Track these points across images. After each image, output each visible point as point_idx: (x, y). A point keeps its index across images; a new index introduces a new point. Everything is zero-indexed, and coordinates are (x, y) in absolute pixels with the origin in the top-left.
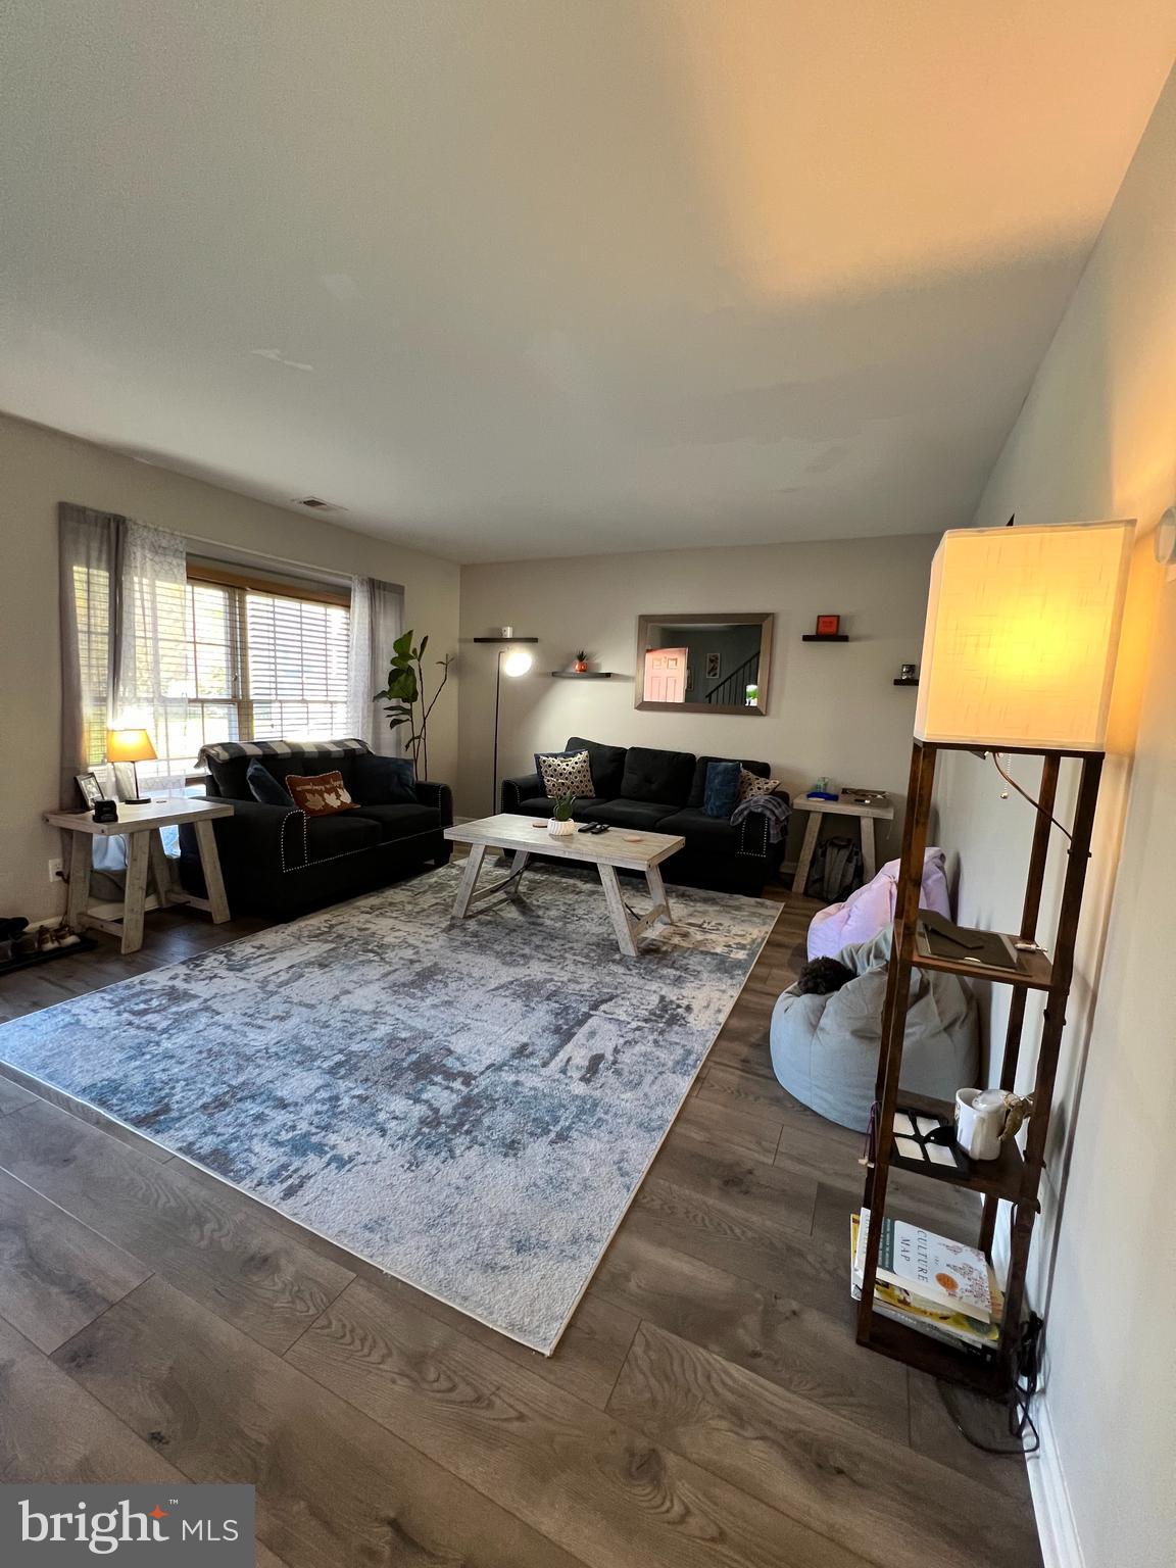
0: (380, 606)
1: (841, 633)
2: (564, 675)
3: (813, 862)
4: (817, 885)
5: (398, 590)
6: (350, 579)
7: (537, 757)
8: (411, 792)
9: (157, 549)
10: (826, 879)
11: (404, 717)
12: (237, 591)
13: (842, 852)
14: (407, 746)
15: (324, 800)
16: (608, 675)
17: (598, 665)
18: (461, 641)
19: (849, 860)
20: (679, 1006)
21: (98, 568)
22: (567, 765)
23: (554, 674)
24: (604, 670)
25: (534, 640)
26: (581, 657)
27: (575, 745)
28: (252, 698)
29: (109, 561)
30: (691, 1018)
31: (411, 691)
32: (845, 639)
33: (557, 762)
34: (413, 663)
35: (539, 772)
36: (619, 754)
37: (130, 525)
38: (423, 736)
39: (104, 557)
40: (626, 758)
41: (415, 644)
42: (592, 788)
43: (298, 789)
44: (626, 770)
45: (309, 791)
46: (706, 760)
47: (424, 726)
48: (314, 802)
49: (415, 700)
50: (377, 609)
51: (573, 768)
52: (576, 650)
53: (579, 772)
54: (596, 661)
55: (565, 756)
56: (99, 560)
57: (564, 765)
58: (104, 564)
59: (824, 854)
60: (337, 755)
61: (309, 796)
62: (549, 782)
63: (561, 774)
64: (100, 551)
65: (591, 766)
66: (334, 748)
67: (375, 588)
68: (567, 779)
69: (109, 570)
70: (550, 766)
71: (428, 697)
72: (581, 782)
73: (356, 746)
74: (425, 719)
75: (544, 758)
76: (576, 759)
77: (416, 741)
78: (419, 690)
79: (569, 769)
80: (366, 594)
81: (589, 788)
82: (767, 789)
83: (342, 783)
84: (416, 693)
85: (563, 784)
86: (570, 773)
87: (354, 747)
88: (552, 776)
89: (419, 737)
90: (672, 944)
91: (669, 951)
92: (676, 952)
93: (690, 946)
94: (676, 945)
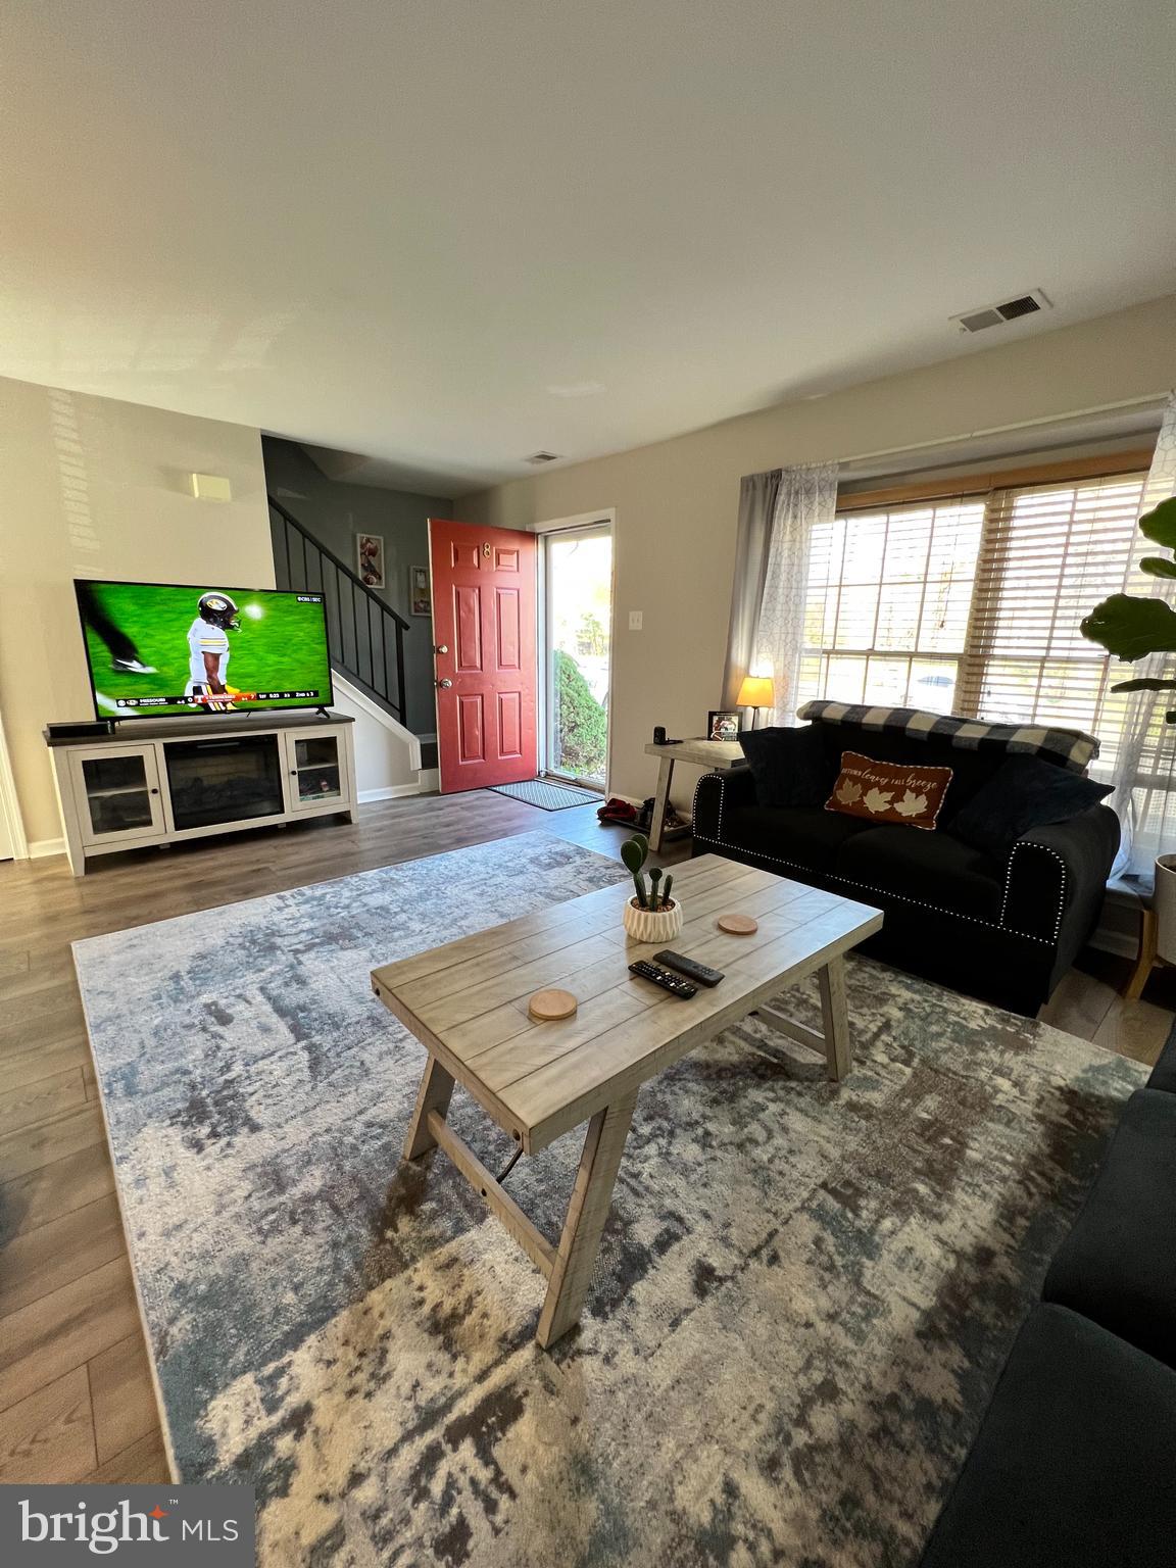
15: (864, 795)
20: (214, 1134)
30: (176, 1134)
45: (855, 779)
48: (846, 794)
90: (414, 1259)
91: (389, 1234)
92: (377, 1246)
93: (375, 1297)
94: (405, 1266)
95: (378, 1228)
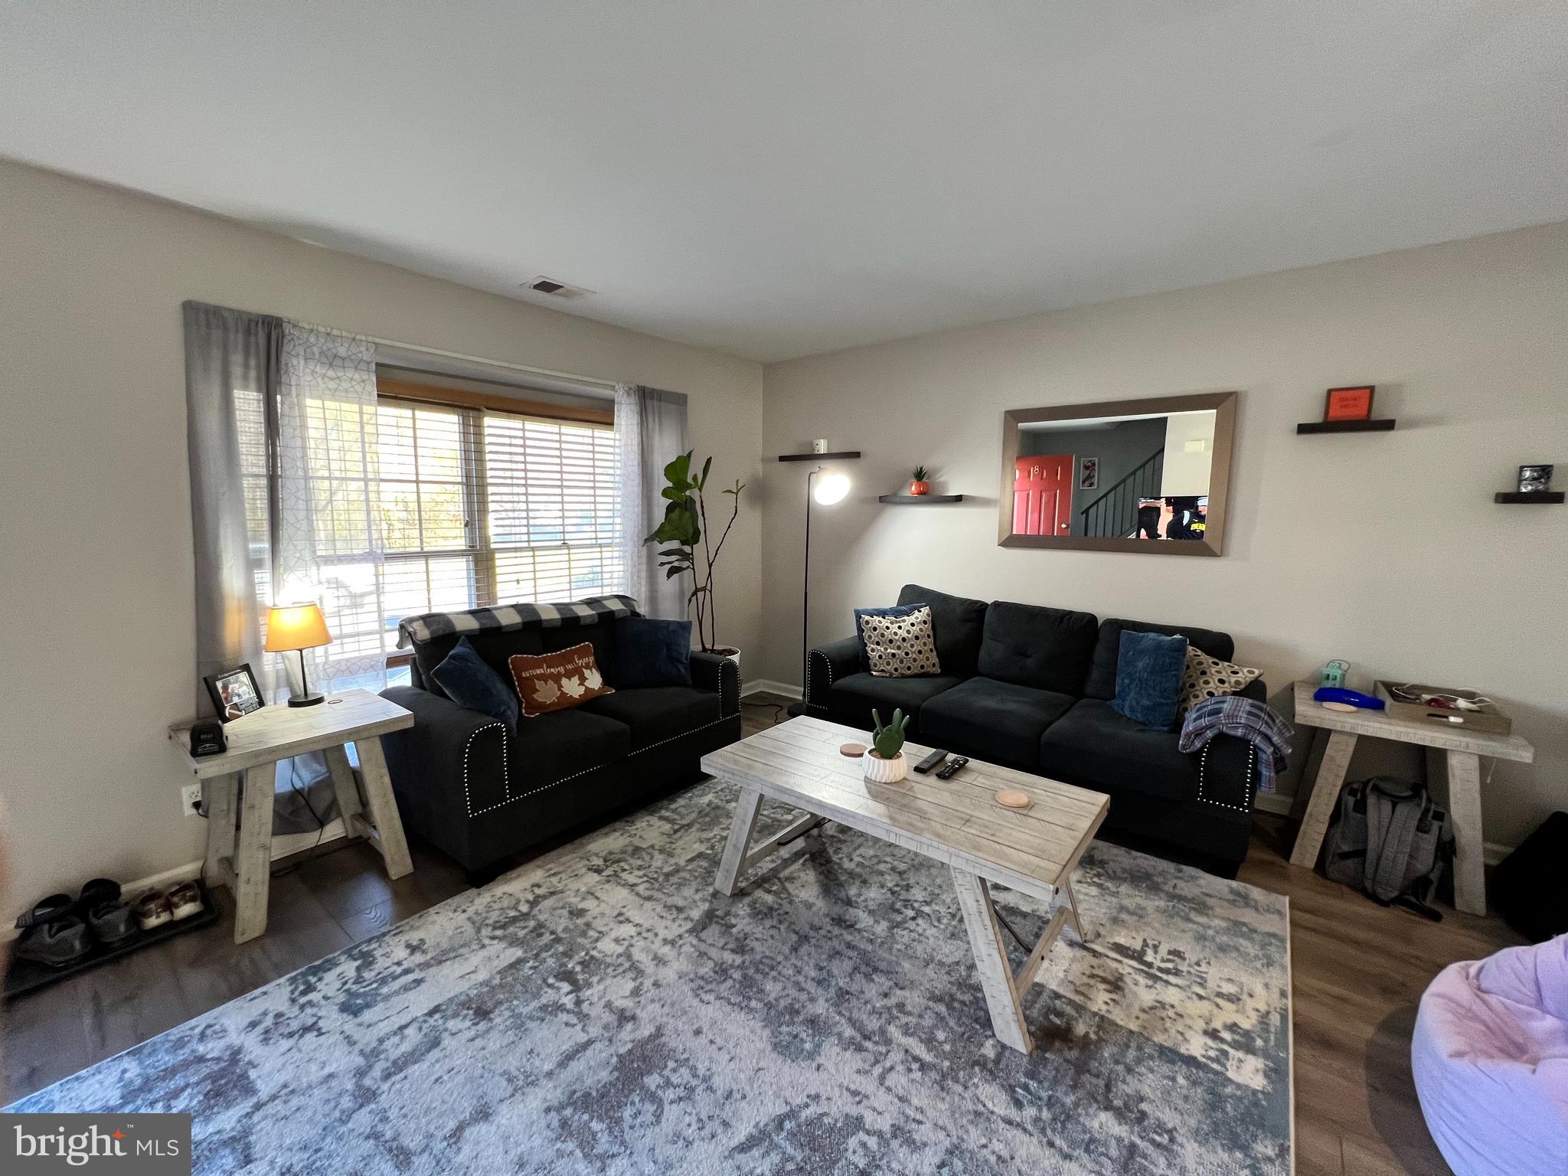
0: (654, 421)
1: (1376, 415)
2: (894, 499)
3: (1336, 817)
4: (1350, 863)
5: (680, 401)
6: (613, 388)
7: (858, 615)
8: (683, 670)
9: (332, 360)
10: (1371, 856)
11: (685, 564)
12: (471, 413)
13: (1402, 809)
14: (690, 601)
15: (560, 687)
16: (958, 499)
17: (944, 485)
18: (765, 460)
19: (1423, 827)
21: (245, 388)
22: (900, 627)
23: (882, 500)
24: (953, 492)
25: (856, 455)
26: (920, 475)
27: (913, 596)
28: (493, 546)
29: (258, 380)
31: (691, 531)
32: (1388, 425)
33: (885, 623)
34: (694, 494)
35: (860, 637)
36: (976, 611)
37: (287, 328)
38: (709, 587)
39: (253, 374)
40: (987, 618)
41: (695, 468)
42: (936, 660)
43: (524, 675)
44: (986, 635)
45: (540, 677)
46: (1118, 626)
47: (710, 574)
48: (546, 694)
49: (697, 541)
50: (650, 426)
51: (908, 632)
52: (912, 466)
53: (917, 638)
54: (942, 479)
55: (897, 613)
56: (246, 378)
57: (894, 628)
58: (253, 384)
59: (1361, 807)
60: (588, 621)
61: (539, 684)
62: (874, 652)
63: (891, 641)
64: (246, 366)
65: (934, 628)
66: (584, 612)
67: (647, 399)
68: (899, 648)
69: (259, 390)
70: (875, 629)
71: (714, 538)
72: (920, 652)
73: (616, 606)
74: (710, 565)
75: (867, 618)
76: (912, 619)
77: (700, 594)
78: (702, 530)
79: (902, 633)
80: (633, 407)
81: (931, 661)
82: (1237, 683)
83: (592, 659)
84: (697, 532)
85: (894, 655)
86: (904, 639)
87: (614, 608)
88: (878, 644)
89: (704, 589)
90: (1095, 1014)
91: (1093, 1036)
92: (1106, 1042)
93: (1133, 1026)
94: (1102, 1017)
95: (1096, 1046)
